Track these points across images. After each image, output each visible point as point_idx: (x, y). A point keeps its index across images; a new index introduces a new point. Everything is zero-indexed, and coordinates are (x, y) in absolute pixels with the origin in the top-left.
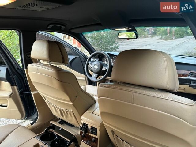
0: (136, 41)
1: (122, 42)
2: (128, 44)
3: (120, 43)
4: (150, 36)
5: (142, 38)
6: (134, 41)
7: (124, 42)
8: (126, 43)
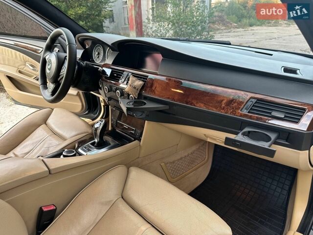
0: (257, 31)
1: (229, 32)
2: (239, 36)
3: (226, 32)
4: (286, 24)
5: (271, 26)
6: (253, 30)
7: (234, 32)
8: (236, 34)
